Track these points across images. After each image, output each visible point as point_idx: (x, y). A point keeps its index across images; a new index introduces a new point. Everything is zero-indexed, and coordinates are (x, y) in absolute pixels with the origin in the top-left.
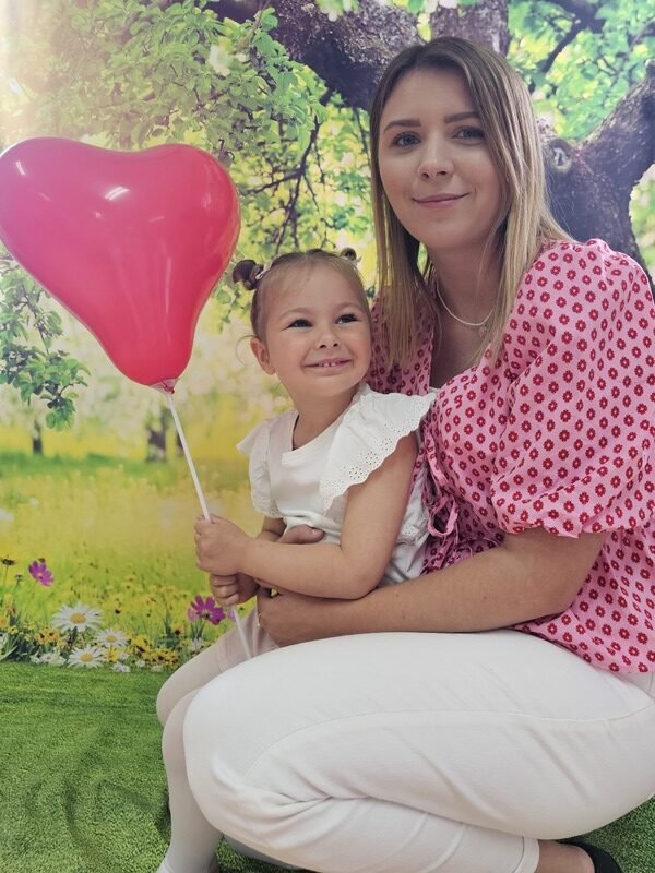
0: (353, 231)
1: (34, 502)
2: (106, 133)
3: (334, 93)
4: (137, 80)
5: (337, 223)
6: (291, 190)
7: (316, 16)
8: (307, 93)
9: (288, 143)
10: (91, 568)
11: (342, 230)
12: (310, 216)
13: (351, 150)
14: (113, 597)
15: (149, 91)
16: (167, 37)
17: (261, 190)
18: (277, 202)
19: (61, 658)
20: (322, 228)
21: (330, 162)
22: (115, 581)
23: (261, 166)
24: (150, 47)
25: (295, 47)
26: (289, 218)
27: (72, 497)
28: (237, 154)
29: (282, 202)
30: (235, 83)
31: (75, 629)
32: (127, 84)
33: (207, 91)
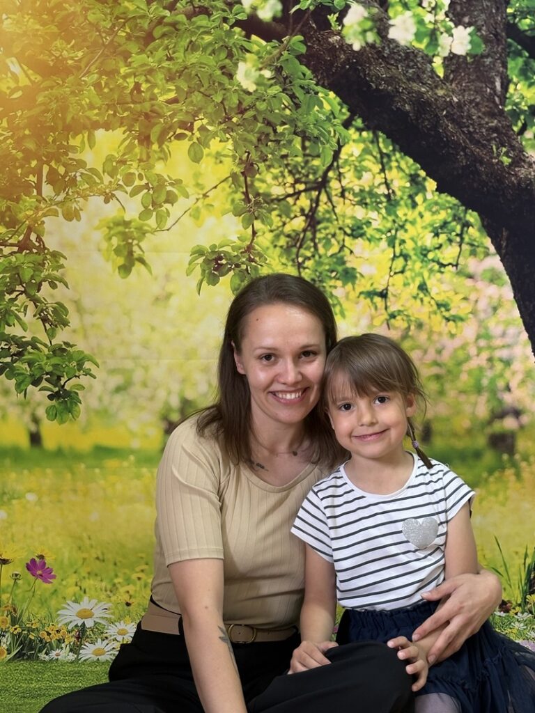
0: (369, 240)
1: (31, 497)
2: (123, 129)
3: (356, 117)
4: (160, 83)
5: (355, 233)
6: (311, 200)
7: (341, 46)
8: (332, 117)
9: (310, 158)
10: (98, 562)
11: (360, 239)
12: (329, 224)
13: (370, 170)
14: (122, 590)
15: (172, 95)
16: (192, 47)
17: (283, 199)
18: (298, 210)
19: (70, 654)
20: (340, 236)
21: (349, 179)
22: (125, 574)
23: (284, 177)
24: (174, 53)
25: (322, 74)
26: (309, 225)
27: (75, 491)
28: (262, 166)
29: (302, 210)
30: (261, 99)
31: (84, 624)
32: (149, 85)
33: (234, 106)
